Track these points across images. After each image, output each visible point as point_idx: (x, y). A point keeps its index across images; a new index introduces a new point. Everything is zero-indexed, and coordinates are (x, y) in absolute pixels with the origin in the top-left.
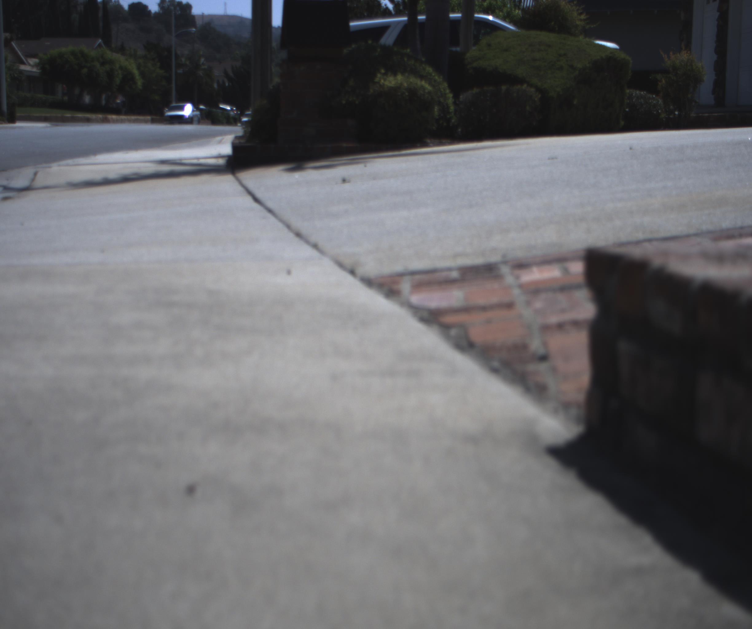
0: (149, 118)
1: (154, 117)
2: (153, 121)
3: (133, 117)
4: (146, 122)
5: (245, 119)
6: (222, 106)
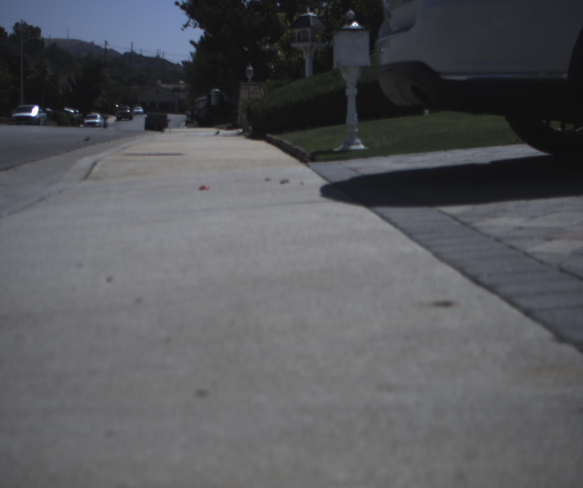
1: (2, 118)
5: (87, 121)
6: (66, 109)
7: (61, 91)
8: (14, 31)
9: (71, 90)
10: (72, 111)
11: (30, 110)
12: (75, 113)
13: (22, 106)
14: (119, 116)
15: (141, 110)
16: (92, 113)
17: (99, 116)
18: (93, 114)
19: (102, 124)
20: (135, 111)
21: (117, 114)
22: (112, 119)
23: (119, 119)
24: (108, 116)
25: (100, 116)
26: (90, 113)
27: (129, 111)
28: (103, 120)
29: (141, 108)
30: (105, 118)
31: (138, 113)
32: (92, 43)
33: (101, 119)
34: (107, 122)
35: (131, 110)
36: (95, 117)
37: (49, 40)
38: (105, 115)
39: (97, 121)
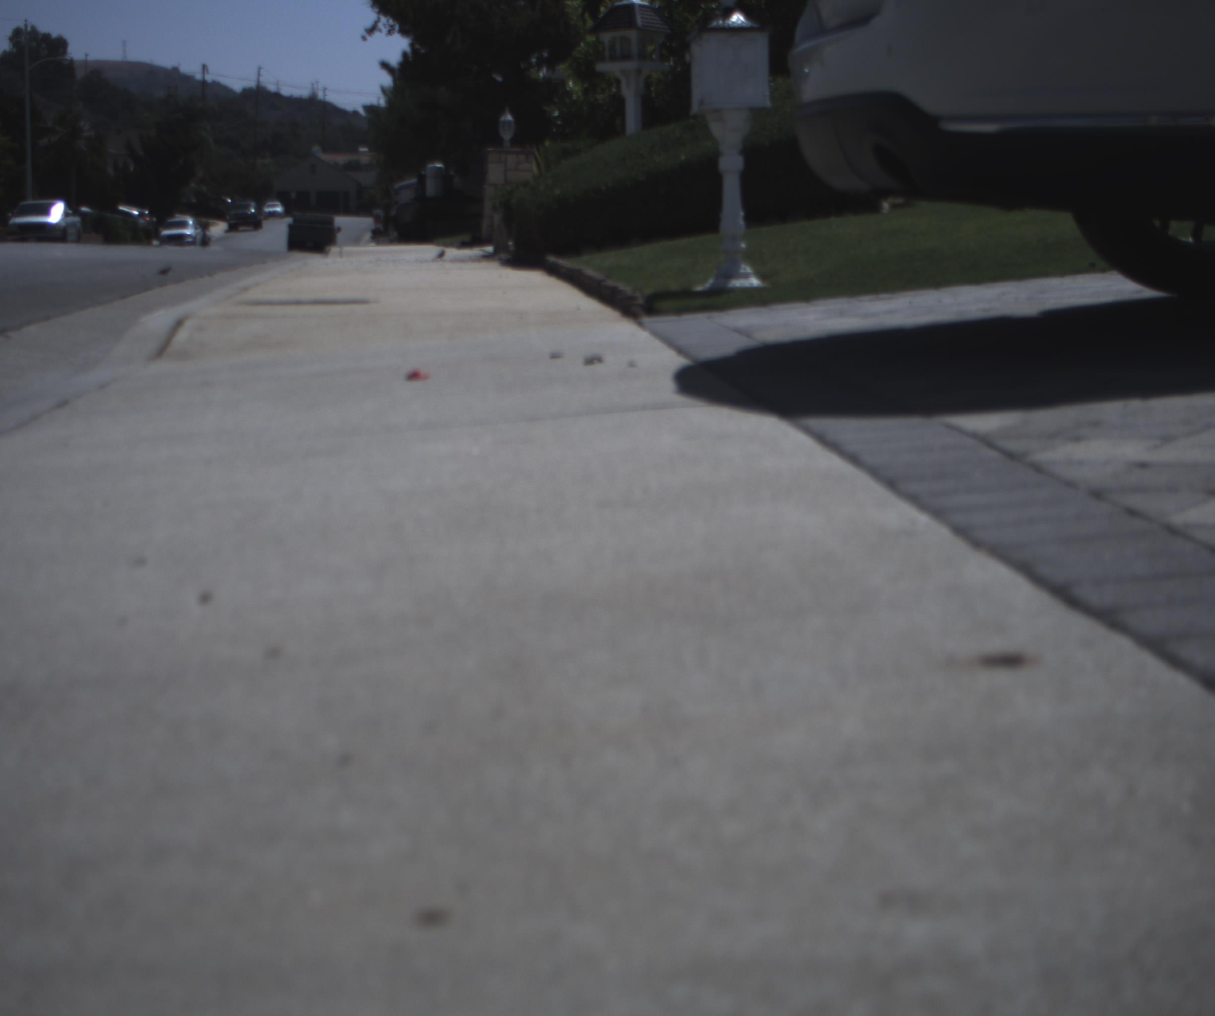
5: (166, 232)
6: (122, 208)
7: (110, 170)
8: (11, 47)
9: (132, 168)
10: (136, 213)
11: (46, 211)
12: (141, 215)
13: (29, 203)
14: (233, 222)
15: (279, 209)
16: (177, 216)
17: (191, 222)
18: (179, 218)
19: (199, 238)
20: (267, 210)
21: (228, 218)
22: (218, 229)
23: (233, 228)
24: (211, 221)
25: (193, 222)
26: (172, 215)
27: (253, 211)
28: (199, 231)
29: (278, 203)
30: (205, 227)
31: (274, 215)
32: (175, 70)
33: (196, 228)
34: (208, 233)
35: (259, 208)
36: (184, 225)
37: (86, 63)
38: (204, 220)
39: (188, 232)
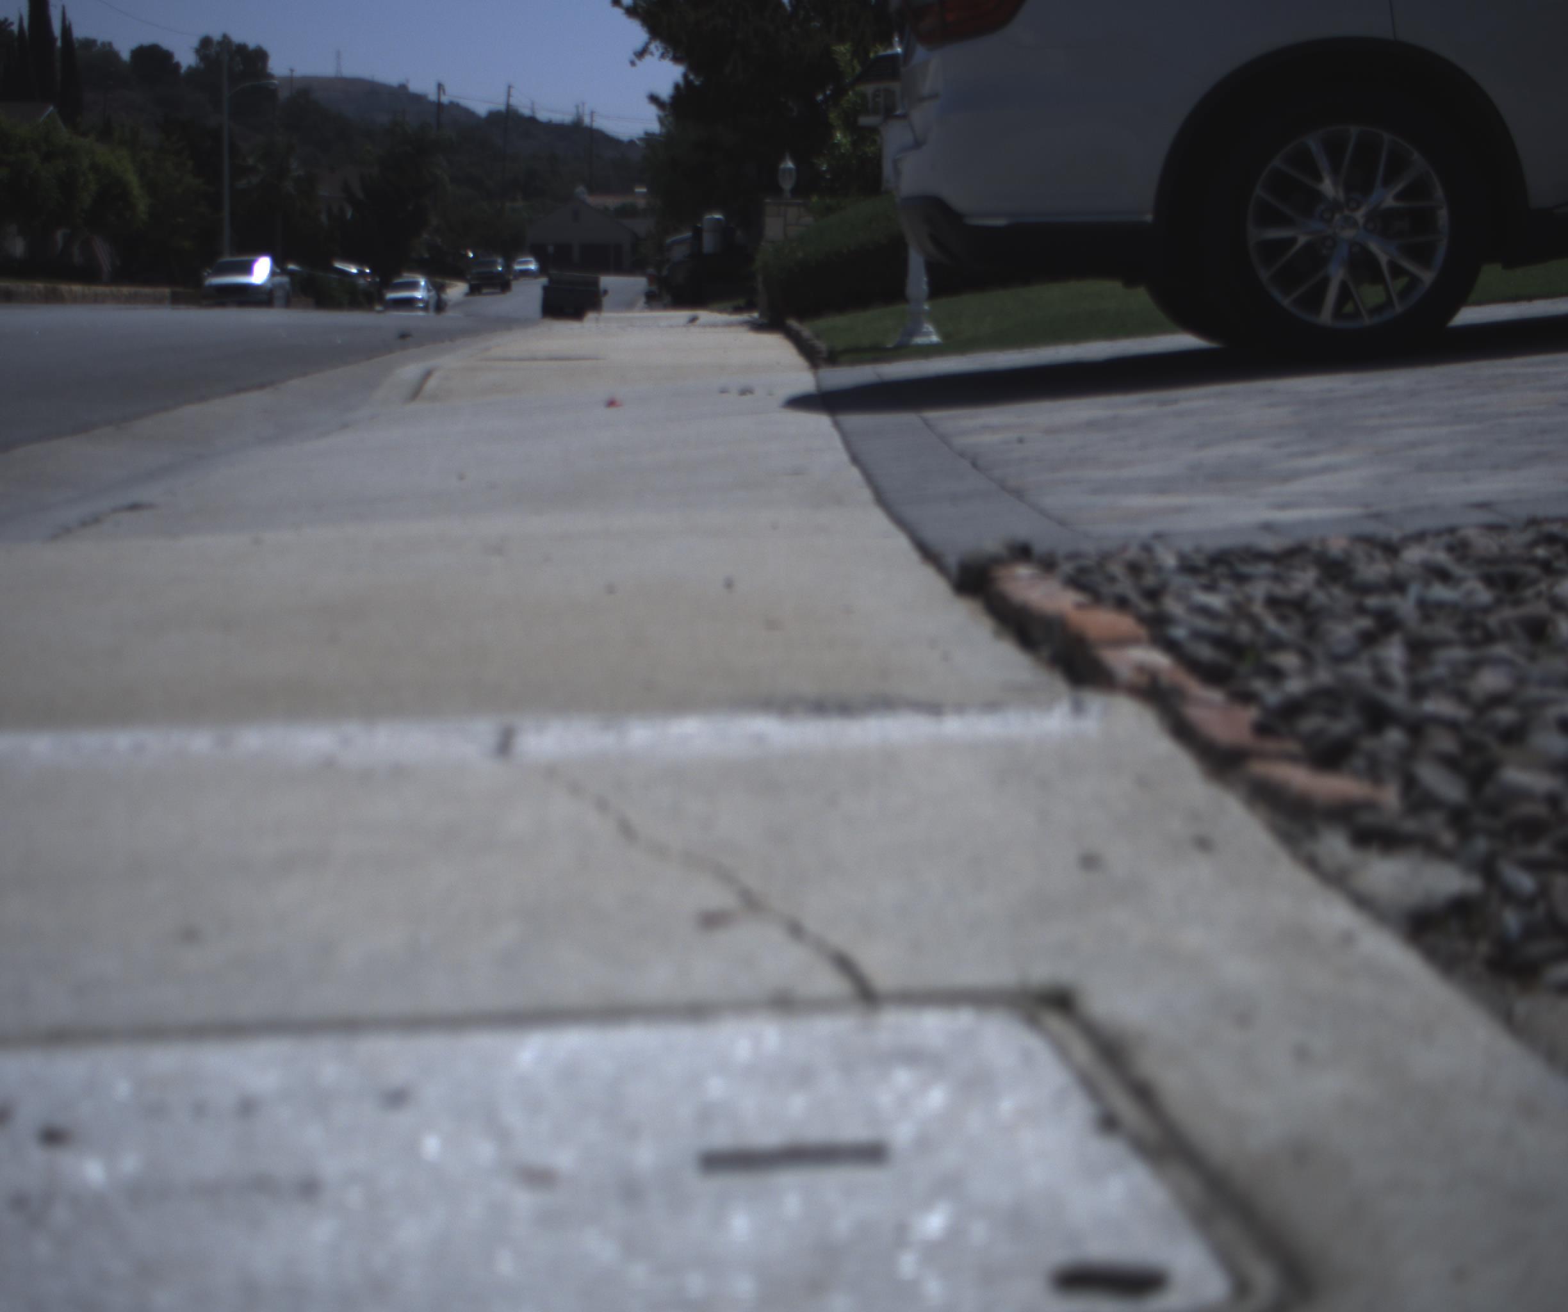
0: (167, 291)
1: (179, 289)
2: (177, 300)
3: (126, 290)
4: (158, 301)
5: (392, 295)
7: (323, 218)
9: (349, 214)
10: (354, 270)
11: (247, 269)
12: (361, 273)
13: (227, 259)
14: (474, 282)
15: (532, 266)
16: (405, 274)
17: (423, 283)
18: (407, 277)
19: (432, 302)
20: (517, 267)
21: (469, 277)
23: (474, 290)
24: (447, 282)
25: (426, 282)
26: (398, 274)
27: (501, 269)
28: (433, 293)
29: (531, 259)
30: (439, 288)
31: (525, 273)
32: (403, 88)
33: (429, 290)
34: (444, 296)
35: (508, 265)
36: (414, 286)
38: (438, 280)
39: (419, 294)
